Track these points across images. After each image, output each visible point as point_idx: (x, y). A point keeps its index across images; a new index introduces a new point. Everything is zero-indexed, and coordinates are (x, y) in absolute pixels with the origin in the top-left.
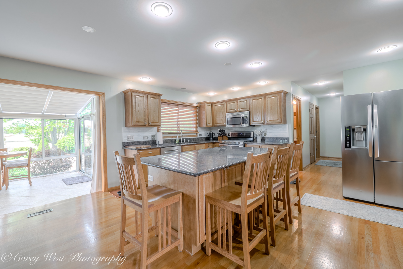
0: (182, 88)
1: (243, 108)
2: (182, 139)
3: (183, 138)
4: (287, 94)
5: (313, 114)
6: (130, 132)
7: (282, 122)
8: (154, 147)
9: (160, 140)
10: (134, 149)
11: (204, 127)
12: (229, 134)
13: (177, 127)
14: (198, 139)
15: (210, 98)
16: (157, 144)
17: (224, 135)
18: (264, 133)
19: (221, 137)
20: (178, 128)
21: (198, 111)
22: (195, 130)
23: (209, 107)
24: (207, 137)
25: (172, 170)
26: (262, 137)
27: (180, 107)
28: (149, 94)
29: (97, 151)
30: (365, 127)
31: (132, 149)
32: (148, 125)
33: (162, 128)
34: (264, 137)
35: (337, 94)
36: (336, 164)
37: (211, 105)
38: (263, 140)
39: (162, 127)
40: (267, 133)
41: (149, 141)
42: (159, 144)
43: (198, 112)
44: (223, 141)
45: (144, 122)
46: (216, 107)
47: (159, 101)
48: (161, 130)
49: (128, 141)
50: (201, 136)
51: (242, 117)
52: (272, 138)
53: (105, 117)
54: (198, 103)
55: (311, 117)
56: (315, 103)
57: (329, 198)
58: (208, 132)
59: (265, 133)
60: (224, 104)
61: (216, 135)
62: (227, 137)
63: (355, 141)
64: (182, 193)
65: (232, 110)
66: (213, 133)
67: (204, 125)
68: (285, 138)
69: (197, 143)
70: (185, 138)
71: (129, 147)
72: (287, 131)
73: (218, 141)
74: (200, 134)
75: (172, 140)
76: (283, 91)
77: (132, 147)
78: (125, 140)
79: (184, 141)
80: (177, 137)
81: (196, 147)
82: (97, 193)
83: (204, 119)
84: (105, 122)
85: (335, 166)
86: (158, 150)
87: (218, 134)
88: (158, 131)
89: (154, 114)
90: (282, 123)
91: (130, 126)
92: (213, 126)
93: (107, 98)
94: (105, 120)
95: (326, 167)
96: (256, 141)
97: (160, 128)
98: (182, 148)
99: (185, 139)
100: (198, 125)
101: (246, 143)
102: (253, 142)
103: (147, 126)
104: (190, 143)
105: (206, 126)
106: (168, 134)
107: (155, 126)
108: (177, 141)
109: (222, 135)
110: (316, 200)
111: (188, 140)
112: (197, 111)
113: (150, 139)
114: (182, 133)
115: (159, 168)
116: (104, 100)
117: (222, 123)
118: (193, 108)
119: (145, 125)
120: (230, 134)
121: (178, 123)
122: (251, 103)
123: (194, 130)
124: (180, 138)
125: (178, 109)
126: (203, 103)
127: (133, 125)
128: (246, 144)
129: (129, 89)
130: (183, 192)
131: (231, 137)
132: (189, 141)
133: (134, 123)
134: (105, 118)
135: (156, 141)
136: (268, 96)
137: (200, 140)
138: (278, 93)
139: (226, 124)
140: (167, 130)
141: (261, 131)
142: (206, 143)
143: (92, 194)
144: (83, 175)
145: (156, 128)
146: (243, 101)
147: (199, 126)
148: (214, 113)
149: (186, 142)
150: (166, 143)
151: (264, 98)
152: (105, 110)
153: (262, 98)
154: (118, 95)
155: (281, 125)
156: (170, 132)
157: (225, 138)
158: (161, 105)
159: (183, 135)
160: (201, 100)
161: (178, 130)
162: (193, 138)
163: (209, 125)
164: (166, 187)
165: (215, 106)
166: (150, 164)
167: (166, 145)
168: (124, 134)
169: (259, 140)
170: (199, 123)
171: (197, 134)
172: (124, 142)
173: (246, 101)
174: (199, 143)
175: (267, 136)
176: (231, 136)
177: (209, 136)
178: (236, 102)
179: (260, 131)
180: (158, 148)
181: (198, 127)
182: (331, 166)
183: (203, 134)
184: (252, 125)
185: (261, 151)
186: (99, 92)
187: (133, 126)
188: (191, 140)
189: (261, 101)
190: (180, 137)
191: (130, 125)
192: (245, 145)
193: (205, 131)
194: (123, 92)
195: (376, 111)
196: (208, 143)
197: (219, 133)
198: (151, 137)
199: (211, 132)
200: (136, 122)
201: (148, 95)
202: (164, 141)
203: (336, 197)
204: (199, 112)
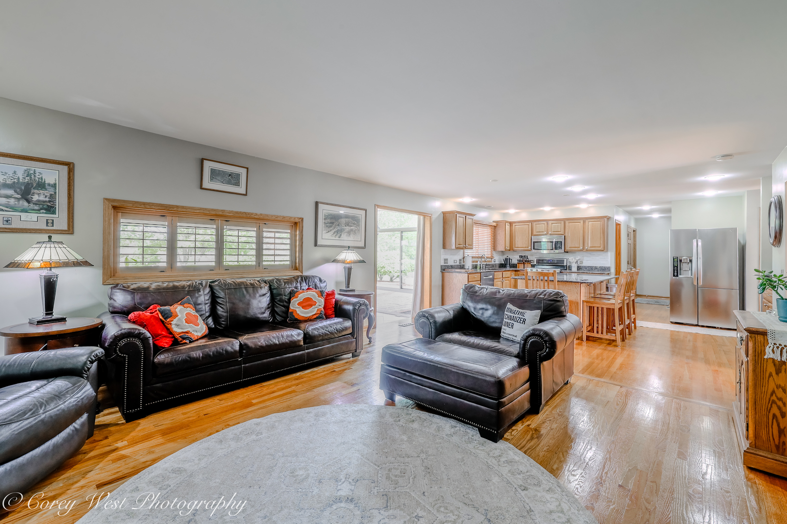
1: (556, 232)
3: (483, 263)
4: (609, 219)
5: (631, 239)
6: (446, 254)
7: (605, 249)
11: (500, 251)
12: (532, 260)
14: (493, 265)
15: (509, 216)
17: (526, 261)
18: (580, 261)
19: (521, 263)
22: (490, 255)
23: (508, 227)
24: (502, 263)
26: (578, 265)
30: (690, 258)
32: (465, 247)
34: (580, 265)
37: (509, 224)
38: (579, 268)
40: (584, 262)
41: (457, 265)
43: (493, 232)
46: (515, 228)
50: (496, 262)
51: (555, 242)
52: (588, 266)
54: (494, 222)
55: (629, 243)
56: (633, 225)
58: (505, 257)
60: (529, 225)
61: (515, 261)
62: (530, 263)
63: (682, 271)
65: (539, 232)
66: (510, 259)
67: (500, 248)
68: (606, 266)
72: (609, 260)
73: (518, 269)
74: (494, 260)
76: (606, 217)
78: (443, 263)
79: (484, 267)
83: (501, 242)
86: (480, 274)
87: (518, 260)
90: (605, 251)
91: (446, 248)
92: (512, 250)
96: (570, 270)
98: (494, 274)
99: (485, 264)
100: (493, 249)
101: (562, 271)
103: (464, 249)
105: (502, 250)
106: (475, 258)
108: (479, 267)
109: (524, 261)
111: (487, 267)
113: (458, 263)
117: (525, 247)
118: (489, 228)
120: (534, 260)
122: (567, 226)
126: (500, 222)
127: (456, 248)
131: (536, 265)
133: (457, 246)
135: (464, 265)
136: (588, 221)
138: (601, 218)
139: (531, 248)
141: (577, 259)
142: (502, 271)
146: (556, 224)
147: (495, 250)
151: (584, 222)
153: (582, 222)
155: (602, 253)
157: (528, 265)
159: (483, 260)
160: (499, 218)
162: (489, 264)
163: (506, 249)
165: (515, 226)
168: (442, 257)
169: (574, 269)
170: (494, 247)
171: (491, 259)
172: (442, 266)
173: (561, 223)
174: (493, 270)
175: (584, 265)
176: (535, 263)
177: (504, 263)
178: (545, 223)
179: (575, 259)
181: (493, 251)
182: (653, 303)
183: (498, 259)
184: (567, 251)
186: (420, 212)
189: (580, 224)
190: (480, 262)
193: (501, 257)
194: (442, 212)
195: (700, 244)
196: (504, 271)
197: (519, 258)
198: (459, 261)
199: (508, 258)
201: (466, 216)
204: (495, 232)
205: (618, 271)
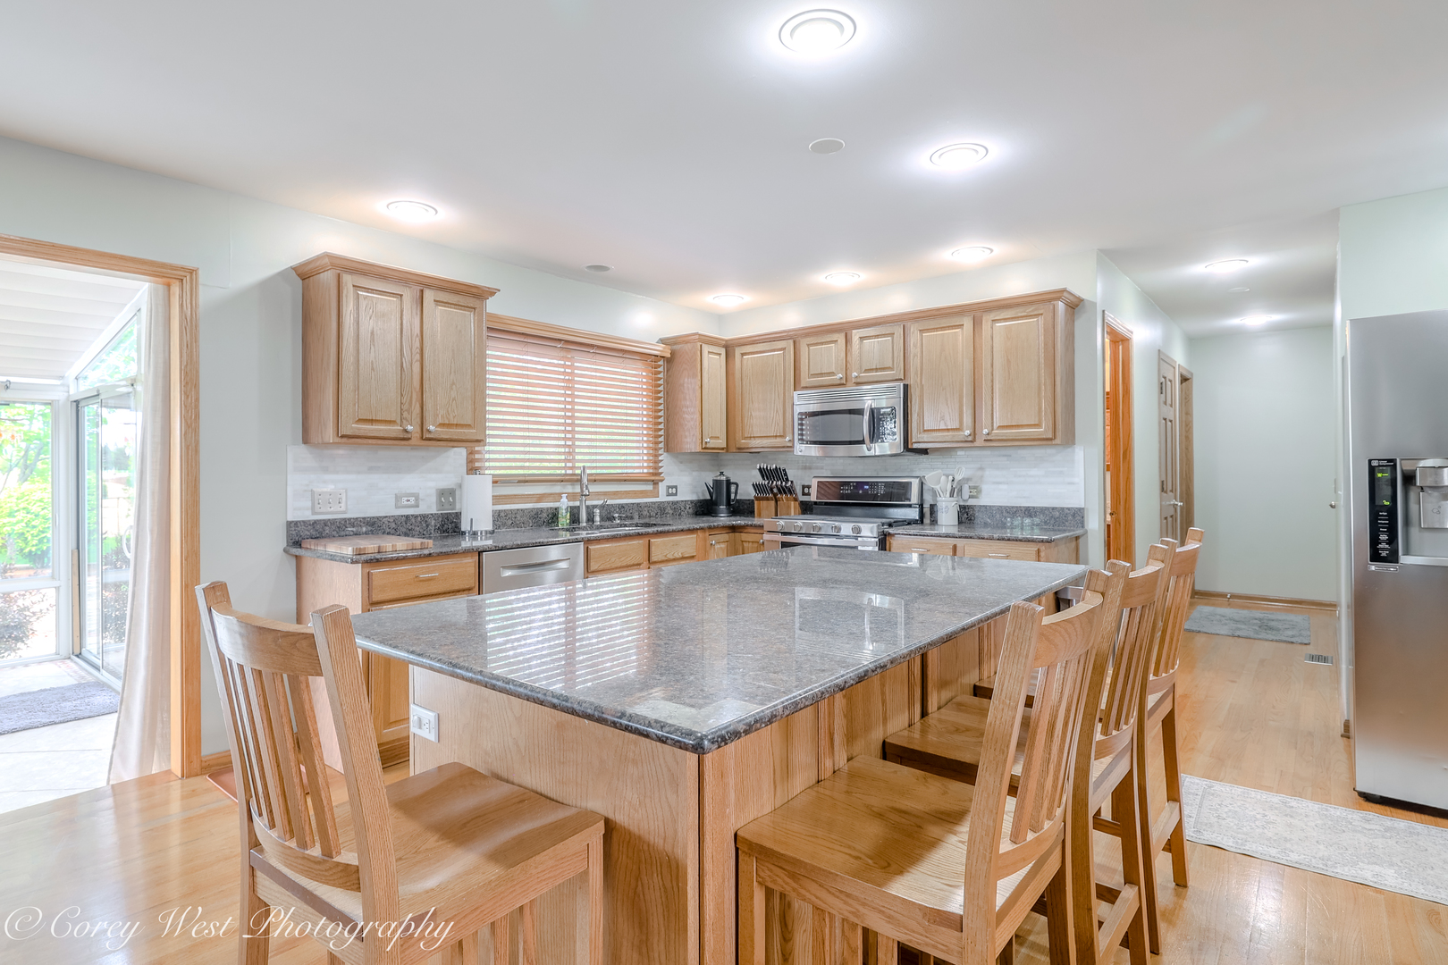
0: (590, 267)
1: (877, 370)
2: (587, 507)
3: (588, 503)
4: (1077, 306)
5: (1171, 406)
6: (326, 470)
7: (1059, 434)
8: (450, 545)
9: (478, 512)
10: (343, 559)
11: (691, 453)
12: (804, 487)
13: (563, 450)
14: (661, 509)
15: (720, 318)
16: (464, 533)
17: (782, 490)
18: (971, 484)
19: (767, 499)
20: (569, 453)
21: (661, 376)
22: (648, 467)
23: (713, 362)
24: (701, 498)
25: (555, 701)
26: (962, 504)
27: (577, 356)
28: (429, 286)
29: (150, 567)
31: (333, 558)
32: (418, 435)
33: (489, 452)
34: (971, 502)
35: (1277, 317)
36: (1271, 629)
37: (723, 351)
38: (966, 515)
39: (492, 448)
40: (985, 488)
41: (424, 517)
42: (475, 533)
43: (661, 382)
44: (782, 522)
45: (399, 421)
46: (747, 362)
47: (480, 321)
48: (487, 464)
49: (314, 513)
50: (676, 494)
51: (872, 411)
52: (1005, 507)
53: (197, 393)
54: (662, 341)
55: (1165, 419)
56: (1179, 356)
57: (1293, 802)
58: (709, 478)
59: (975, 488)
60: (784, 349)
61: (746, 492)
62: (796, 500)
64: (602, 824)
65: (821, 374)
66: (729, 483)
67: (691, 443)
68: (1068, 509)
69: (660, 529)
70: (600, 502)
71: (321, 548)
72: (1083, 478)
73: (756, 521)
74: (669, 487)
75: (537, 514)
76: (1065, 294)
77: (332, 548)
78: (300, 511)
79: (597, 518)
80: (564, 499)
81: (653, 549)
82: (146, 783)
83: (689, 417)
84: (197, 416)
85: (1271, 637)
86: (471, 561)
87: (756, 487)
88: (472, 469)
89: (453, 384)
90: (1058, 441)
91: (326, 440)
92: (734, 448)
93: (208, 293)
94: (197, 407)
95: (1232, 640)
96: (934, 522)
97: (479, 452)
98: (587, 551)
99: (602, 507)
100: (661, 445)
101: (891, 531)
102: (919, 526)
103: (415, 440)
104: (626, 526)
105: (699, 449)
106: (519, 482)
107: (455, 444)
108: (564, 520)
109: (775, 490)
110: (1237, 809)
111: (616, 515)
112: (660, 379)
113: (429, 506)
114: (585, 481)
115: (470, 680)
116: (195, 306)
117: (776, 436)
118: (640, 365)
119: (404, 438)
120: (809, 487)
121: (569, 432)
122: (915, 346)
123: (643, 467)
124: (577, 504)
125: (568, 367)
126: (687, 342)
127: (342, 436)
128: (889, 533)
129: (327, 255)
130: (611, 816)
131: (815, 503)
132: (620, 518)
133: (350, 427)
134: (197, 400)
135: (458, 515)
136: (993, 316)
137: (671, 512)
138: (1043, 301)
139: (792, 441)
140: (513, 464)
141: (958, 478)
142: (702, 529)
143: (118, 790)
144: (90, 679)
145: (458, 455)
146: (877, 336)
147: (667, 450)
148: (738, 390)
149: (607, 523)
150: (509, 527)
151: (977, 323)
152: (198, 356)
153: (967, 323)
154: (266, 286)
155: (1050, 451)
156: (529, 475)
157: (789, 507)
158: (490, 343)
159: (594, 488)
160: (679, 325)
161: (569, 465)
162: (638, 504)
163: (713, 443)
164: (507, 781)
165: (743, 354)
166: (419, 655)
167: (509, 536)
168: (296, 482)
169: (947, 518)
170: (665, 433)
171: (655, 483)
172: (296, 523)
173: (892, 335)
174: (666, 528)
175: (984, 500)
176: (813, 498)
177: (711, 497)
178: (841, 338)
179: (951, 478)
180: (467, 552)
181: (660, 452)
182: (1252, 634)
183: (687, 484)
184: (915, 446)
185: (954, 569)
186: (163, 265)
187: (344, 440)
188: (626, 512)
189: (961, 335)
190: (574, 500)
191: (330, 435)
192: (883, 542)
193: (695, 473)
194: (295, 269)
196: (710, 528)
197: (759, 479)
198: (434, 499)
199: (723, 478)
200: (361, 421)
201: (422, 291)
202: (500, 519)
203: (1321, 794)
204: (667, 382)
205: (1118, 540)
